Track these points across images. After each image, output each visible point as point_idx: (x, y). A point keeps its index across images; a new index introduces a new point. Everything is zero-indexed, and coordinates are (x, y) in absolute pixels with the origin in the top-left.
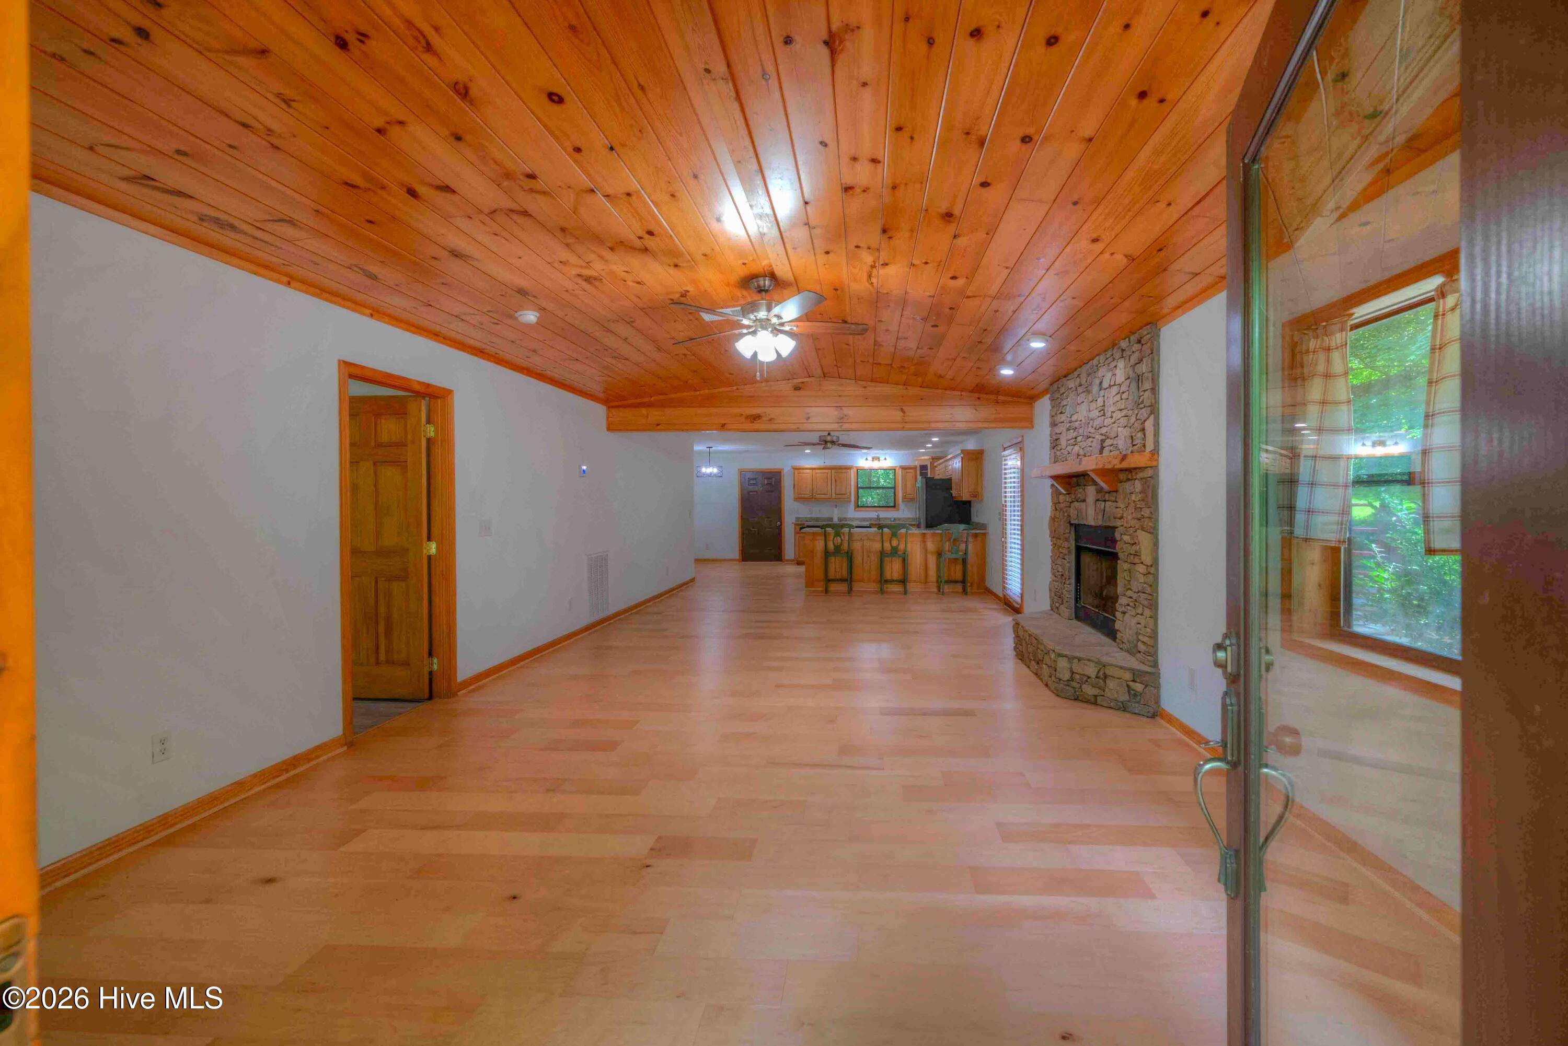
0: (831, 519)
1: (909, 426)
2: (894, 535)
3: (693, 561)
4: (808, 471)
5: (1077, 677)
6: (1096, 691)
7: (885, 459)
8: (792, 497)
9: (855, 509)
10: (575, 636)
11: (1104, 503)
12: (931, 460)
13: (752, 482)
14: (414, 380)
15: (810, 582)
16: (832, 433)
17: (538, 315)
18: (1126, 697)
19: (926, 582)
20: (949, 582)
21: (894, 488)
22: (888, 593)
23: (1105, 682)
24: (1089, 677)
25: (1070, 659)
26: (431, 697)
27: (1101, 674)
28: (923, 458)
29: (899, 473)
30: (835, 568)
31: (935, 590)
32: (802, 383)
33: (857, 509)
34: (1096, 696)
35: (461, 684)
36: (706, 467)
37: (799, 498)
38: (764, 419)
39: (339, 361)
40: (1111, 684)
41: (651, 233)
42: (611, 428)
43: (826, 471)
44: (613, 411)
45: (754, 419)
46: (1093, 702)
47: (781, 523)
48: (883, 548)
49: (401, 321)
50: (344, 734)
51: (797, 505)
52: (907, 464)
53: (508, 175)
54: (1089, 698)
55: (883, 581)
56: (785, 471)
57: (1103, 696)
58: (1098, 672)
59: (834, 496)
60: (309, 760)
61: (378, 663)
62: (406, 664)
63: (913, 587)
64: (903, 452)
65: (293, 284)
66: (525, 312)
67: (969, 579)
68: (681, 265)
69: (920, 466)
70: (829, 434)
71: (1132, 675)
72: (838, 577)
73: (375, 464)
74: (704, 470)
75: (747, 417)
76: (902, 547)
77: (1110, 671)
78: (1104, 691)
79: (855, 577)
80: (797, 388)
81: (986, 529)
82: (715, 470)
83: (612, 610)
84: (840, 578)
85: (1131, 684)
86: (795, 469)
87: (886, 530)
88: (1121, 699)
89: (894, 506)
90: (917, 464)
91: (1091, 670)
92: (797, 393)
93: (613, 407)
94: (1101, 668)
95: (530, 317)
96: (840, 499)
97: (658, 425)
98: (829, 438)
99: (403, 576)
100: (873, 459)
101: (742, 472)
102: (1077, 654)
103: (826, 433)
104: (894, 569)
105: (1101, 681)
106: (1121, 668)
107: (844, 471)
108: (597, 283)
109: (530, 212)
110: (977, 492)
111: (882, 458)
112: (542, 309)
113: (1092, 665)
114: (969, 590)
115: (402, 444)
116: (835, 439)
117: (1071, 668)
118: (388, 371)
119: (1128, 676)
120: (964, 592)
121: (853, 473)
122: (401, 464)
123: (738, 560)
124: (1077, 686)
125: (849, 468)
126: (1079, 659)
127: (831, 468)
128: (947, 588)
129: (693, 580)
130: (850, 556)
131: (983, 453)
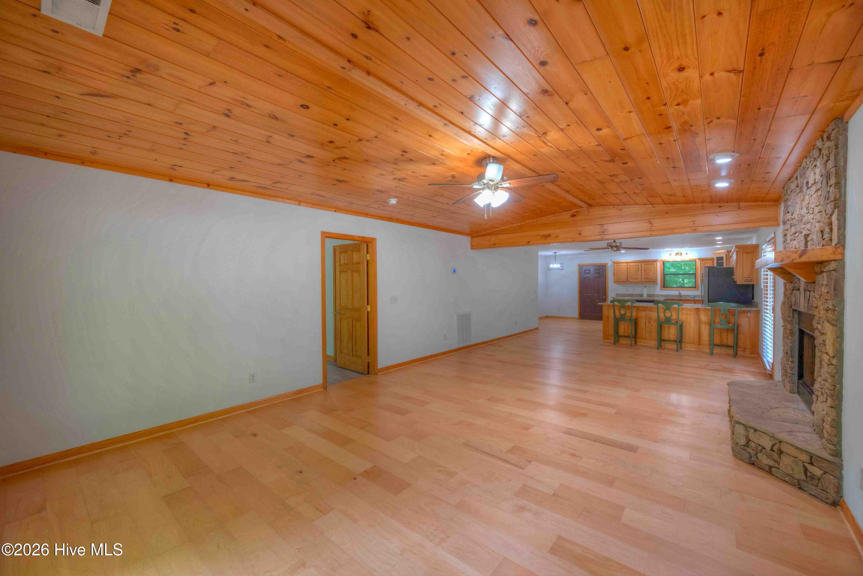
0: (642, 295)
1: (654, 233)
2: (668, 309)
3: (538, 319)
4: (624, 264)
5: (753, 445)
6: (771, 463)
7: (686, 254)
8: (613, 282)
9: (661, 288)
10: (448, 353)
11: (809, 292)
12: (727, 253)
13: (587, 272)
14: (356, 236)
15: (606, 336)
16: (616, 241)
17: (397, 200)
18: (803, 477)
19: (699, 344)
20: (720, 345)
21: (695, 274)
22: (665, 349)
23: (780, 458)
24: (764, 448)
25: (746, 427)
26: (368, 373)
27: (775, 448)
28: (719, 252)
29: (698, 263)
30: (624, 329)
31: (708, 351)
32: (577, 212)
33: (663, 289)
34: (771, 467)
35: (380, 369)
36: (553, 264)
37: (617, 281)
38: (552, 236)
39: (321, 232)
40: (786, 460)
41: (404, 152)
42: (473, 247)
43: (638, 264)
44: (474, 239)
45: (546, 237)
46: (769, 471)
47: (606, 297)
48: (658, 317)
49: (350, 211)
50: (323, 383)
51: (616, 286)
52: (706, 257)
53: (322, 144)
54: (764, 466)
55: (661, 341)
56: (609, 265)
57: (778, 468)
58: (773, 445)
59: (643, 280)
60: (308, 392)
61: (353, 355)
62: (360, 357)
63: (687, 347)
64: (704, 248)
65: (302, 204)
66: (391, 199)
67: (741, 344)
68: (436, 163)
69: (717, 258)
70: (615, 241)
71: (809, 458)
72: (626, 334)
73: (352, 272)
74: (551, 266)
75: (542, 236)
76: (674, 317)
77: (785, 448)
78: (779, 465)
79: (639, 335)
80: (573, 216)
81: (757, 307)
82: (559, 266)
83: (473, 342)
84: (628, 335)
85: (809, 466)
86: (615, 263)
87: (660, 305)
88: (797, 476)
89: (695, 287)
90: (715, 257)
91: (767, 443)
92: (573, 218)
93: (475, 237)
94: (776, 443)
95: (393, 201)
96: (651, 281)
97: (495, 244)
98: (614, 244)
99: (359, 320)
100: (677, 254)
101: (581, 267)
102: (753, 425)
103: (612, 241)
104: (671, 333)
105: (775, 454)
106: (797, 448)
107: (652, 263)
108: (406, 180)
109: (347, 156)
110: (753, 277)
111: (684, 254)
112: (396, 197)
113: (768, 438)
114: (740, 353)
115: (359, 263)
116: (618, 244)
117: (748, 435)
118: (343, 233)
119: (805, 458)
120: (735, 355)
121: (659, 265)
122: (358, 271)
123: (578, 319)
124: (753, 453)
125: (656, 261)
126: (756, 430)
127: (641, 262)
128: (717, 350)
129: (537, 329)
130: (636, 322)
131: (758, 247)
